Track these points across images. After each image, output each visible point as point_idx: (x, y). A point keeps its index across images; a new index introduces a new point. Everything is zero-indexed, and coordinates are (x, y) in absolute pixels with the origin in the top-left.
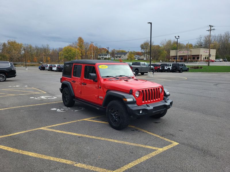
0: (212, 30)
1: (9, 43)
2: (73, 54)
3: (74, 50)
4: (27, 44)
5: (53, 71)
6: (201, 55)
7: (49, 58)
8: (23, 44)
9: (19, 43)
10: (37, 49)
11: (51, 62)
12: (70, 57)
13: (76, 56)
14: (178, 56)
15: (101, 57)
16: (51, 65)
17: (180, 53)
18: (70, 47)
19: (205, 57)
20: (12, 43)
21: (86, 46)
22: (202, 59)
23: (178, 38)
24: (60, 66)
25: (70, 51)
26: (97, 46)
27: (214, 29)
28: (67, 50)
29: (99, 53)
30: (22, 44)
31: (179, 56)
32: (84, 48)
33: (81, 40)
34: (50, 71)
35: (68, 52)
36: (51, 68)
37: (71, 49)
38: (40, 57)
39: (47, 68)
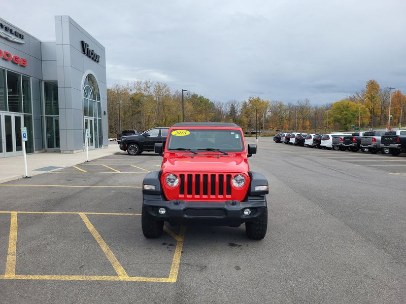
1: (250, 101)
2: (351, 114)
3: (354, 106)
4: (276, 102)
5: (291, 144)
7: (308, 123)
8: (270, 101)
9: (265, 100)
10: (291, 108)
11: (310, 129)
12: (346, 119)
13: (358, 117)
16: (289, 134)
18: (347, 102)
20: (255, 101)
21: (385, 97)
24: (300, 135)
25: (347, 108)
28: (341, 106)
30: (268, 101)
32: (379, 101)
33: (373, 86)
34: (286, 144)
35: (343, 111)
36: (288, 139)
37: (350, 104)
38: (293, 120)
39: (283, 139)
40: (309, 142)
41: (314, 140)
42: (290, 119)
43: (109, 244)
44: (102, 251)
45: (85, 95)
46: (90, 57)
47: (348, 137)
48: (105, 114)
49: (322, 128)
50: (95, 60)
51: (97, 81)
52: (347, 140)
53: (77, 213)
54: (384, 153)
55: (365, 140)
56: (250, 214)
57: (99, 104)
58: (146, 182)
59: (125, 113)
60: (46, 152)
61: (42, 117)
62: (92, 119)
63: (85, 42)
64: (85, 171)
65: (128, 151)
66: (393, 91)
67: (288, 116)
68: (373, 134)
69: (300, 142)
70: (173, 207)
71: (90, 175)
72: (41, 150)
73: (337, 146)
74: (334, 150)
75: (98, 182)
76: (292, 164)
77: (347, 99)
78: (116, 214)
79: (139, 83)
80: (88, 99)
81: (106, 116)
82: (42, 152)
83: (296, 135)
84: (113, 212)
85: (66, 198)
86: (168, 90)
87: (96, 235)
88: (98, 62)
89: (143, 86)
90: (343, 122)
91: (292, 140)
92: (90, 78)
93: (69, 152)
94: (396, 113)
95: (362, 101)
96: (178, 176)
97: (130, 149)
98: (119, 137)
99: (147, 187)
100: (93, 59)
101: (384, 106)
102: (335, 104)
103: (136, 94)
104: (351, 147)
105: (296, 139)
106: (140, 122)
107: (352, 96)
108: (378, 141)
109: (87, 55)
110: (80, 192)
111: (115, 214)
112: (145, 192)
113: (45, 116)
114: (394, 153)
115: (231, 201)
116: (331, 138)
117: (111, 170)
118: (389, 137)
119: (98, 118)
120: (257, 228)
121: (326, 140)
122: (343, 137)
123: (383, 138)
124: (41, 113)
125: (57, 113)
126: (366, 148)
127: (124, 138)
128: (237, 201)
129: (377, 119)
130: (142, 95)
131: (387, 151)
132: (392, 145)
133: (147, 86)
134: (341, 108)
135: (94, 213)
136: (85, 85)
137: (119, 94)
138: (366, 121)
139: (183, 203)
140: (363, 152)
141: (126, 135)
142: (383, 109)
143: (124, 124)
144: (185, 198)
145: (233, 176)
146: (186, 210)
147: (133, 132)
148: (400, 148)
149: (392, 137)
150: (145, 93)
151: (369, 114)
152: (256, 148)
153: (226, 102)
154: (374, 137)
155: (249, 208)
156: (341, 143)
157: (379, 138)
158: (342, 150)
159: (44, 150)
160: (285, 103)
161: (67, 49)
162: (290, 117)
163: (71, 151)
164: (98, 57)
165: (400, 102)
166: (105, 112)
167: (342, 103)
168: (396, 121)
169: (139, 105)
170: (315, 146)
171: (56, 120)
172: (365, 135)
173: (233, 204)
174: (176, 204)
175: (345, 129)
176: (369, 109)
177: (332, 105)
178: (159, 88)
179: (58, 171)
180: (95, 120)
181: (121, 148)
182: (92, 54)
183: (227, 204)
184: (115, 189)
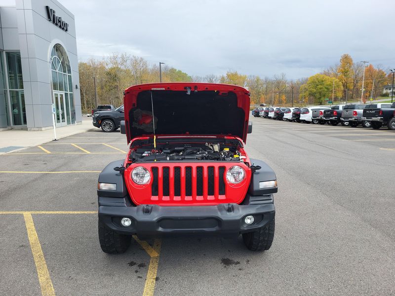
1: (228, 76)
2: (326, 88)
3: (328, 80)
4: (254, 76)
5: (270, 118)
7: (284, 97)
8: (247, 76)
9: (242, 75)
10: (268, 82)
11: (286, 103)
12: (320, 93)
13: (332, 91)
15: (389, 91)
16: (268, 109)
18: (322, 76)
20: (233, 75)
21: (358, 71)
24: (279, 109)
25: (322, 82)
26: (381, 69)
28: (315, 80)
29: (385, 83)
32: (352, 76)
33: (346, 60)
34: (265, 118)
35: (317, 85)
36: (267, 113)
37: (324, 79)
38: (270, 95)
39: (262, 113)
40: (288, 116)
41: (293, 114)
42: (266, 93)
43: (51, 269)
44: (38, 283)
45: (54, 67)
46: (57, 24)
47: (328, 111)
48: (77, 88)
49: (298, 102)
50: (63, 29)
51: (67, 52)
52: (328, 113)
53: (21, 213)
54: (364, 127)
55: (345, 113)
56: (253, 223)
57: (70, 77)
58: (102, 179)
59: (102, 88)
60: (12, 129)
61: (5, 92)
62: (63, 93)
63: (51, 7)
64: (49, 152)
65: (102, 128)
66: (366, 64)
67: (265, 90)
68: (353, 107)
69: (279, 117)
70: (141, 217)
71: (53, 157)
72: (6, 127)
73: (317, 120)
74: (314, 123)
75: (61, 167)
76: (276, 140)
77: (321, 74)
78: (74, 212)
79: (115, 58)
80: (57, 71)
81: (79, 90)
82: (8, 130)
83: (275, 109)
84: (69, 210)
85: (15, 189)
86: (145, 64)
87: (37, 251)
88: (66, 30)
89: (119, 61)
90: (318, 95)
91: (271, 115)
92: (57, 48)
93: (37, 129)
94: (367, 87)
95: (336, 76)
96: (149, 169)
97: (104, 126)
98: (93, 112)
99: (104, 187)
100: (60, 27)
101: (356, 81)
102: (310, 78)
103: (112, 69)
104: (331, 120)
105: (275, 113)
106: (117, 97)
107: (326, 70)
108: (360, 114)
109: (54, 22)
110: (36, 180)
111: (71, 212)
112: (101, 194)
113: (8, 90)
114: (376, 126)
115: (226, 205)
116: (311, 112)
117: (79, 150)
118: (371, 110)
119: (69, 92)
120: (261, 238)
121: (306, 113)
122: (323, 111)
123: (365, 111)
124: (5, 86)
125: (22, 87)
126: (346, 121)
127: (97, 113)
128: (234, 204)
129: (349, 93)
130: (119, 70)
131: (368, 124)
132: (374, 119)
133: (124, 60)
134: (317, 82)
135: (44, 212)
136: (52, 55)
137: (95, 69)
138: (340, 95)
139: (157, 210)
140: (343, 125)
141: (101, 110)
142: (355, 83)
143: (101, 99)
144: (160, 201)
145: (227, 168)
146: (162, 221)
147: (110, 107)
148: (382, 121)
149: (374, 110)
150: (123, 67)
151: (342, 88)
152: (252, 126)
153: (205, 77)
154: (355, 110)
155: (252, 215)
156: (322, 117)
157: (361, 111)
158: (322, 124)
159: (10, 128)
160: (262, 78)
161: (29, 14)
162: (266, 91)
163: (39, 129)
164: (66, 25)
165: (372, 76)
166: (76, 86)
167: (317, 77)
168: (368, 94)
169: (116, 80)
170: (294, 120)
171: (22, 95)
172: (346, 108)
173: (230, 210)
174: (147, 211)
175: (319, 103)
176: (342, 83)
177: (307, 80)
178: (136, 62)
179: (18, 152)
180: (66, 94)
181: (95, 125)
182: (60, 22)
183: (220, 210)
184: (78, 175)
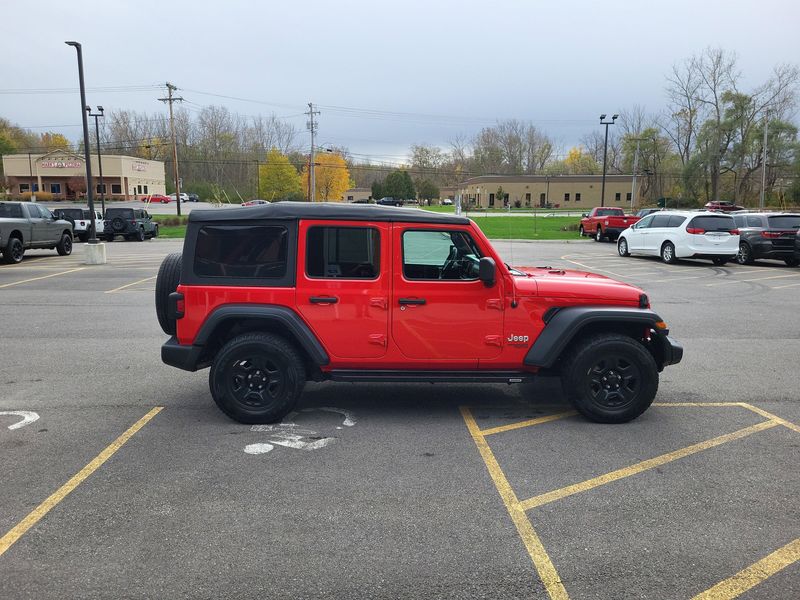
0: (174, 100)
6: (126, 179)
14: (39, 180)
17: (49, 166)
19: (140, 187)
22: (131, 193)
23: (100, 113)
27: (181, 99)
31: (43, 178)
